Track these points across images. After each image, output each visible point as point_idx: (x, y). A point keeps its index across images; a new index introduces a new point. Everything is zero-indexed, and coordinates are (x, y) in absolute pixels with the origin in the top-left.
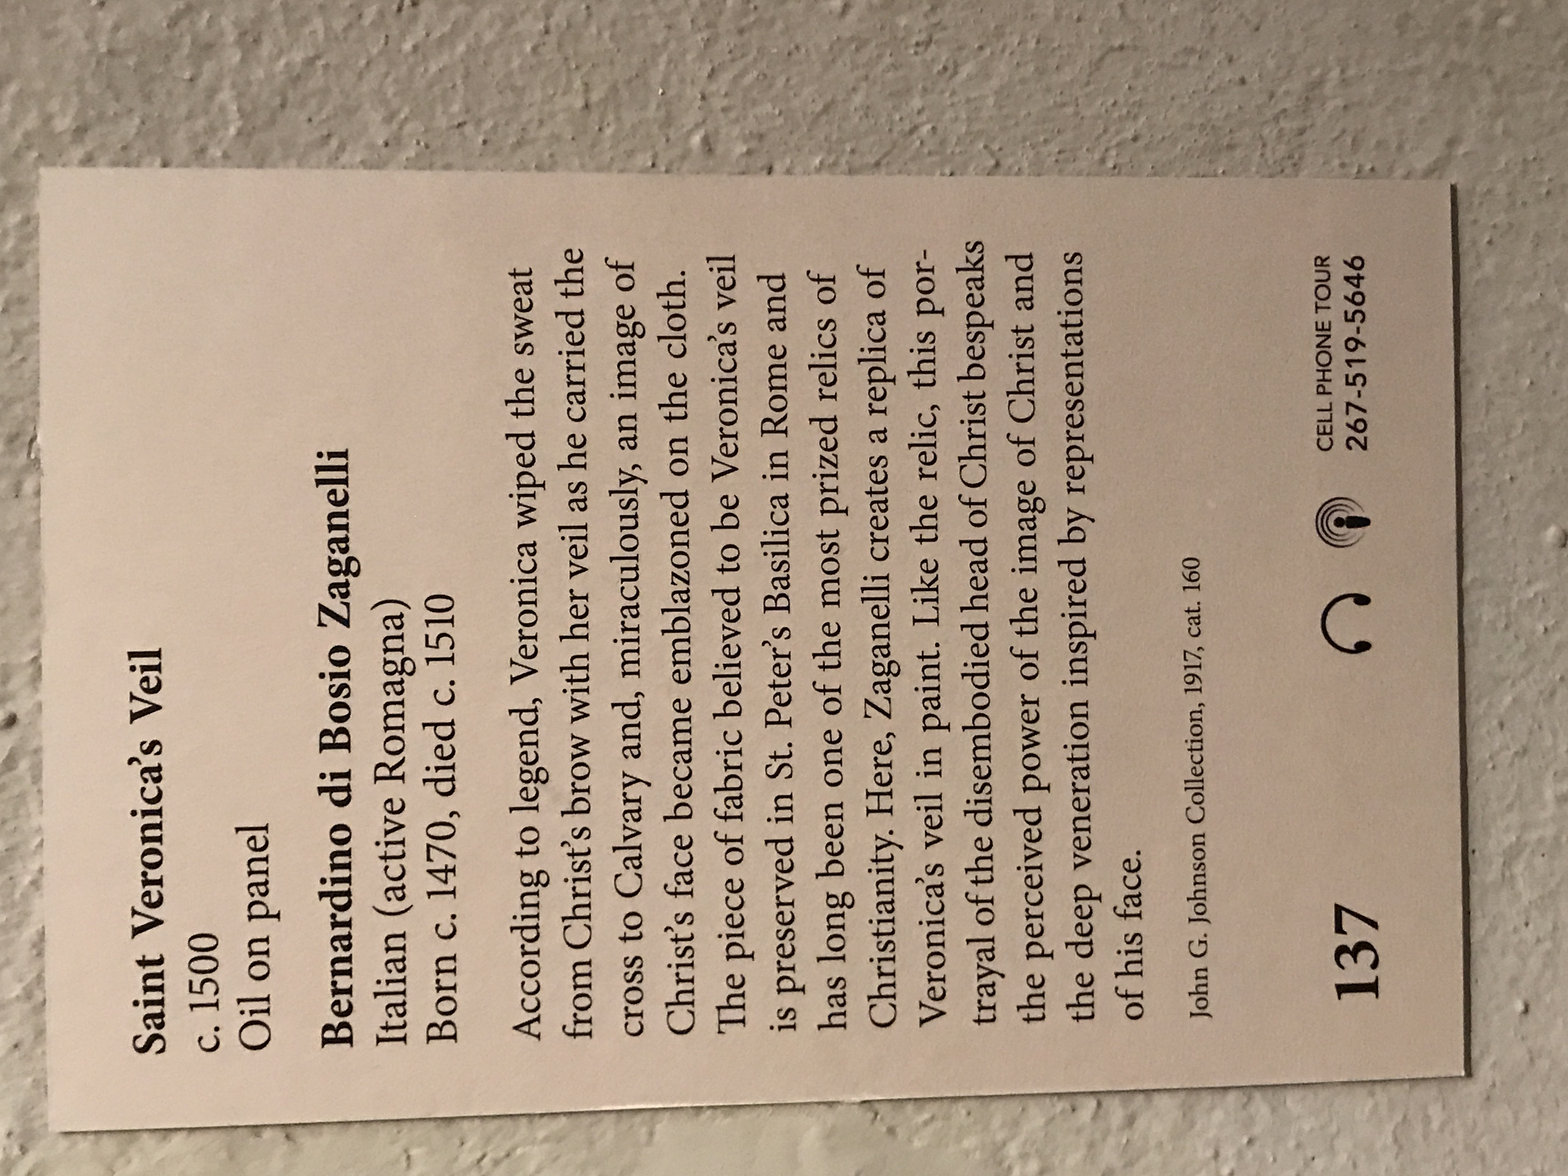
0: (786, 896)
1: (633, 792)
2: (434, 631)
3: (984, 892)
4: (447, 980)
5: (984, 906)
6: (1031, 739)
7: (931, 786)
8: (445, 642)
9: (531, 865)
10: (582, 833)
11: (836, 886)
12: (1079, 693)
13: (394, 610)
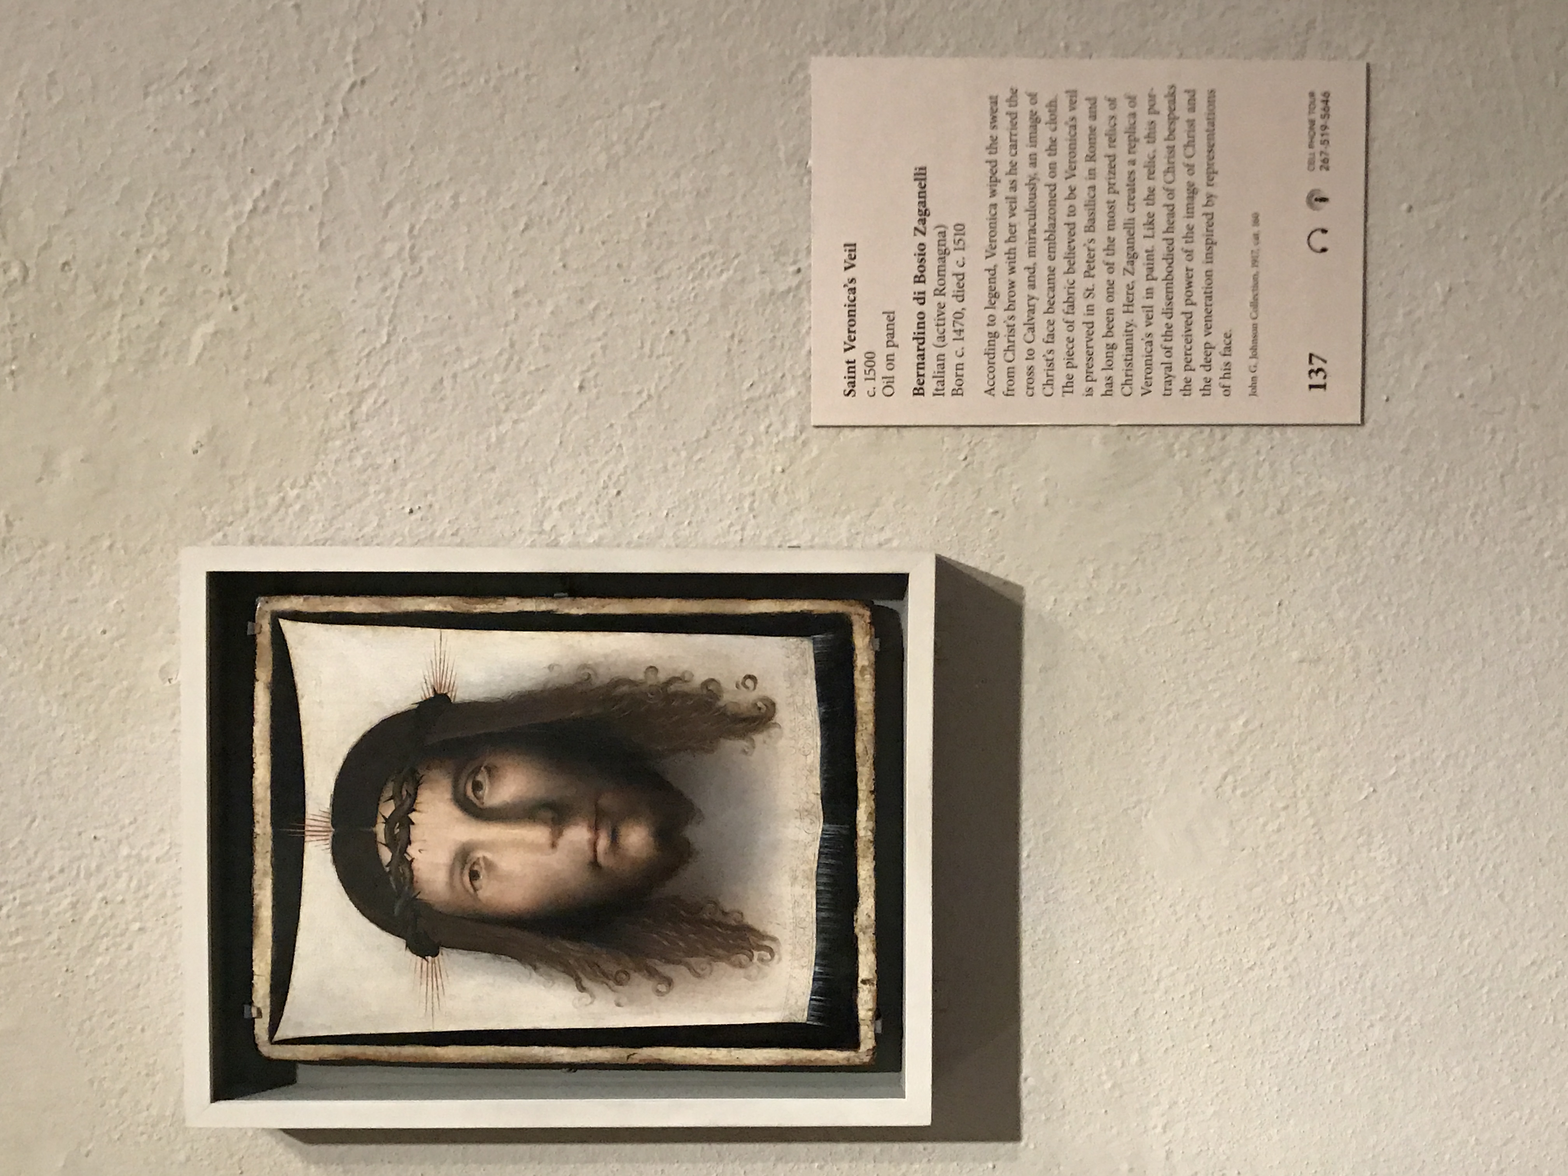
0: (1090, 344)
1: (1032, 302)
2: (958, 237)
3: (1168, 344)
4: (959, 372)
5: (1168, 350)
6: (1190, 284)
7: (1149, 302)
8: (961, 243)
9: (992, 329)
10: (1012, 317)
11: (1110, 341)
12: (1209, 266)
13: (942, 229)
